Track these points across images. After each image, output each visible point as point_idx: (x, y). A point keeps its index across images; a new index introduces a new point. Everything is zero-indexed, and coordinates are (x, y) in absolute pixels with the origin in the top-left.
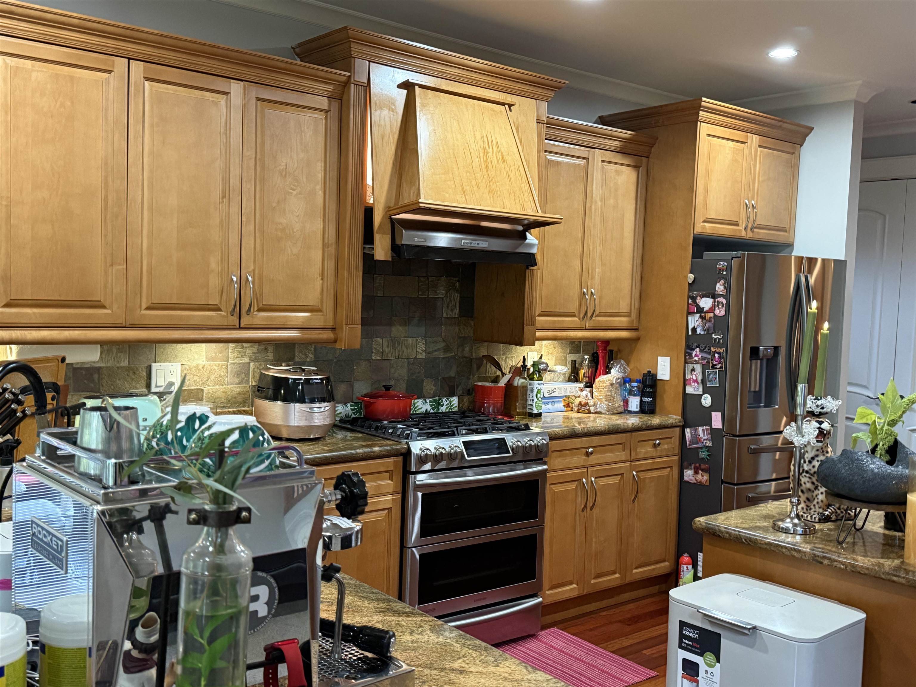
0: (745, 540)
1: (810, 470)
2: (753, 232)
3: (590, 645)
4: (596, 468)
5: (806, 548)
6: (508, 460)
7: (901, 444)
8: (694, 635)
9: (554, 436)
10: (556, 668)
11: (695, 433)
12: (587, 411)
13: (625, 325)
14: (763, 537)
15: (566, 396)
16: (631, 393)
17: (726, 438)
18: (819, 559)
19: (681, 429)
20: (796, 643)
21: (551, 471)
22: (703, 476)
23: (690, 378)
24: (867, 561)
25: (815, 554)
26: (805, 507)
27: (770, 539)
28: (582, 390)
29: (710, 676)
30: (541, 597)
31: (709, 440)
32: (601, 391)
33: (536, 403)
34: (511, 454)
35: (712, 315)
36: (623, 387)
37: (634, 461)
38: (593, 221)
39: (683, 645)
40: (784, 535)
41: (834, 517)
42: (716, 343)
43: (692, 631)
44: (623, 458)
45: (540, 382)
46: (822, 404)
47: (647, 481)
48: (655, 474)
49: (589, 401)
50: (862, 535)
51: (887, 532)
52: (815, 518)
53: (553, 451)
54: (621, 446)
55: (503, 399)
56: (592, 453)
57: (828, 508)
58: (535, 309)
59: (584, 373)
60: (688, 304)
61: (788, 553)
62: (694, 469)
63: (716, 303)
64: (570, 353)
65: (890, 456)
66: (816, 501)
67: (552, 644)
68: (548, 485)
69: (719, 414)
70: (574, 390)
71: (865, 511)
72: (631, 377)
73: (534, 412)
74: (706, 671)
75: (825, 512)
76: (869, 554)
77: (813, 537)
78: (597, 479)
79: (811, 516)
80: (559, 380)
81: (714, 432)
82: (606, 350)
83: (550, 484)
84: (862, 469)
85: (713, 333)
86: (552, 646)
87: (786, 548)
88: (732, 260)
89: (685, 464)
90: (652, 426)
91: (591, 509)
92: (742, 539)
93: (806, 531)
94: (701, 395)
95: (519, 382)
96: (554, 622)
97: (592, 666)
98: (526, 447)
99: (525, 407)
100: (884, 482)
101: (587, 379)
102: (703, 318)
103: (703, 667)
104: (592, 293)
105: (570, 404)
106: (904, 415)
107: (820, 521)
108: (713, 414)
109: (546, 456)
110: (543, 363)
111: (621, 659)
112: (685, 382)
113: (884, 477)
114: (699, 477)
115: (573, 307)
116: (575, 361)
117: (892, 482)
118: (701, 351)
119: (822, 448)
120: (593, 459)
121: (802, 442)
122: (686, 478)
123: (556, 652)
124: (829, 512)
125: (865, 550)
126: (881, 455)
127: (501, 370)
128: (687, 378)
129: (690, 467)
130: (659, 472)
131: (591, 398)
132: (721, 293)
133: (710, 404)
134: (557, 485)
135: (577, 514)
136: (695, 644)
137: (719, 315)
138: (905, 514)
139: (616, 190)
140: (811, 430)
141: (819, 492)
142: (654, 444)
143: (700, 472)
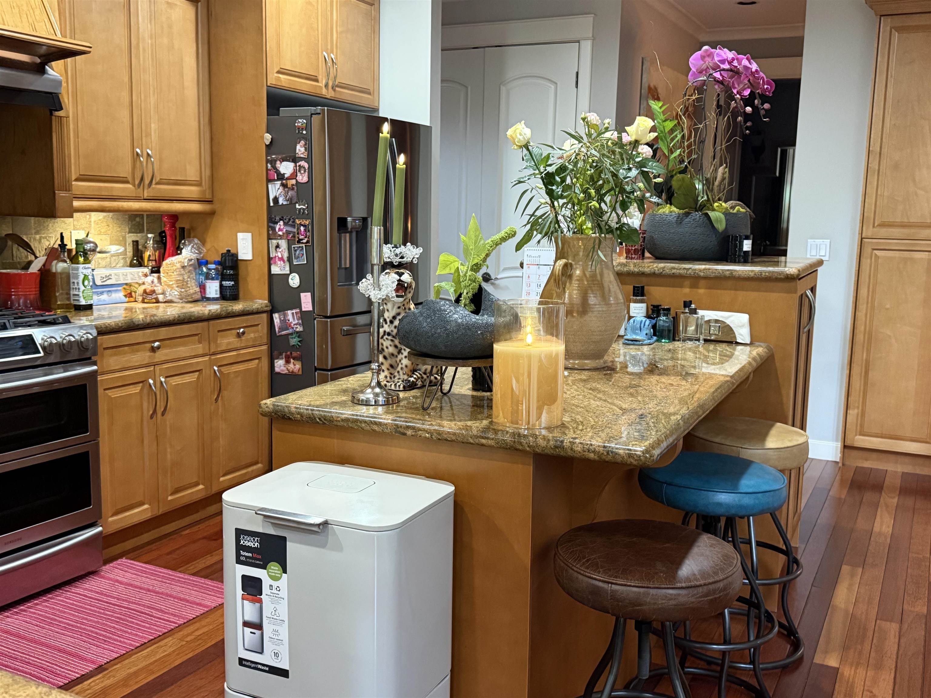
0: (319, 419)
1: (392, 331)
2: (334, 90)
3: (165, 571)
4: (165, 366)
5: (388, 419)
6: (38, 363)
7: (486, 291)
8: (253, 543)
9: (104, 329)
10: (121, 606)
11: (284, 317)
12: (154, 301)
13: (195, 196)
14: (339, 413)
15: (126, 284)
16: (208, 277)
17: (317, 321)
18: (402, 430)
19: (269, 314)
20: (375, 533)
21: (103, 373)
22: (295, 365)
23: (275, 257)
24: (453, 426)
25: (397, 425)
26: (388, 376)
27: (347, 414)
28: (146, 275)
29: (275, 592)
30: (101, 526)
31: (300, 324)
32: (171, 275)
33: (83, 292)
34: (42, 354)
35: (293, 182)
36: (197, 270)
37: (214, 354)
38: (141, 62)
39: (242, 558)
40: (365, 407)
41: (419, 383)
42: (301, 214)
43: (252, 539)
44: (201, 352)
45: (87, 266)
46: (401, 253)
47: (232, 376)
48: (241, 367)
49: (155, 288)
50: (449, 399)
51: (475, 393)
52: (399, 386)
53: (105, 349)
54: (197, 337)
55: (38, 289)
56: (158, 348)
57: (413, 373)
58: (70, 171)
59: (150, 256)
60: (267, 170)
61: (368, 428)
62: (286, 358)
63: (298, 168)
64: (129, 232)
65: (475, 306)
66: (400, 366)
67: (118, 578)
68: (100, 391)
69: (309, 295)
70: (136, 276)
71: (451, 370)
72: (209, 259)
73: (81, 304)
74: (271, 586)
75: (409, 379)
76: (456, 417)
77: (397, 406)
78: (168, 379)
79: (395, 385)
80: (118, 266)
81: (304, 316)
82: (175, 227)
83: (105, 390)
84: (445, 321)
85: (297, 203)
86: (117, 581)
87: (365, 422)
88: (311, 117)
89: (275, 353)
90: (233, 312)
91: (163, 414)
92: (315, 418)
93: (388, 401)
94: (289, 275)
95: (59, 267)
96: (123, 552)
97: (167, 595)
98: (63, 345)
99: (69, 299)
100: (469, 333)
101: (154, 263)
102: (284, 186)
103: (266, 582)
104: (148, 154)
105: (133, 294)
106: (488, 259)
107: (405, 389)
108: (302, 295)
109: (95, 354)
110: (90, 242)
111: (203, 580)
112: (270, 261)
113: (469, 328)
114: (291, 366)
115: (125, 171)
116: (137, 242)
117: (477, 332)
118: (285, 224)
119: (404, 305)
120: (160, 356)
121: (379, 297)
122: (277, 370)
123: (121, 587)
124: (415, 378)
125: (453, 414)
126: (465, 305)
127: (33, 253)
128: (271, 256)
129: (280, 357)
130: (246, 365)
131: (158, 285)
132: (302, 156)
133: (298, 284)
134: (113, 390)
135: (145, 423)
136: (255, 555)
137: (302, 182)
138: (491, 368)
139: (170, 27)
140: (390, 282)
141: (403, 356)
142: (238, 333)
143: (292, 361)
